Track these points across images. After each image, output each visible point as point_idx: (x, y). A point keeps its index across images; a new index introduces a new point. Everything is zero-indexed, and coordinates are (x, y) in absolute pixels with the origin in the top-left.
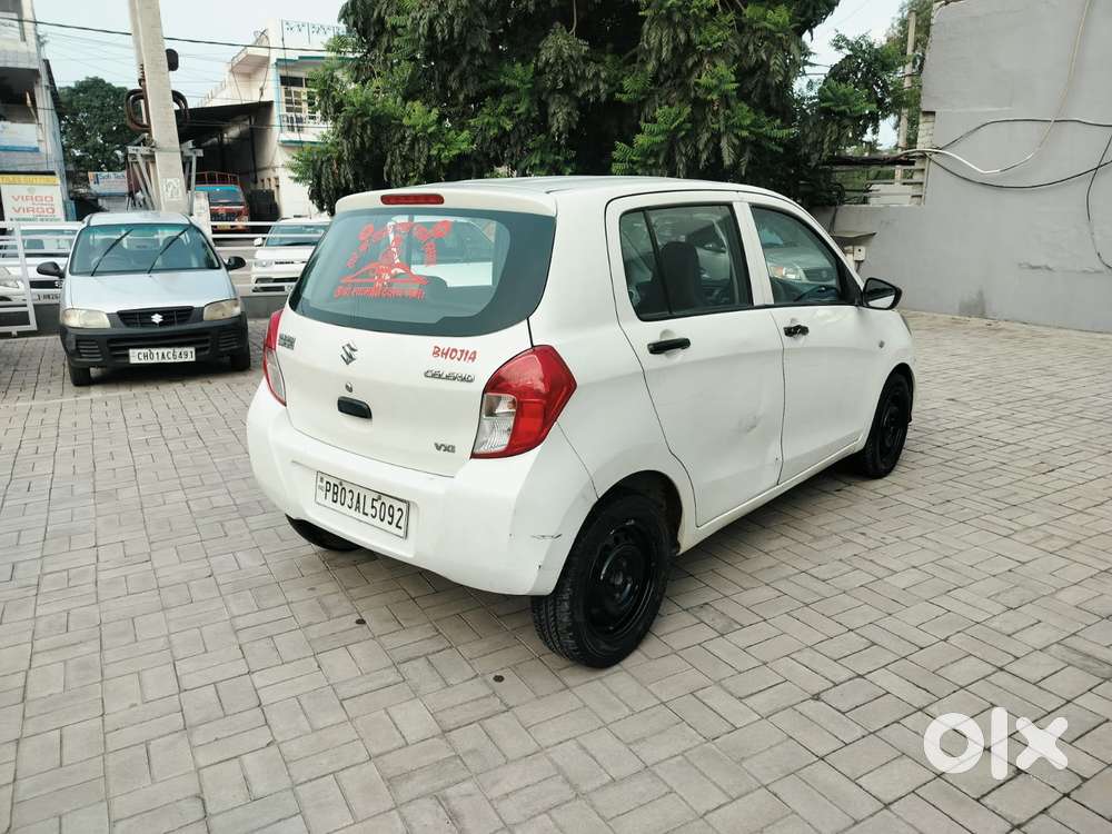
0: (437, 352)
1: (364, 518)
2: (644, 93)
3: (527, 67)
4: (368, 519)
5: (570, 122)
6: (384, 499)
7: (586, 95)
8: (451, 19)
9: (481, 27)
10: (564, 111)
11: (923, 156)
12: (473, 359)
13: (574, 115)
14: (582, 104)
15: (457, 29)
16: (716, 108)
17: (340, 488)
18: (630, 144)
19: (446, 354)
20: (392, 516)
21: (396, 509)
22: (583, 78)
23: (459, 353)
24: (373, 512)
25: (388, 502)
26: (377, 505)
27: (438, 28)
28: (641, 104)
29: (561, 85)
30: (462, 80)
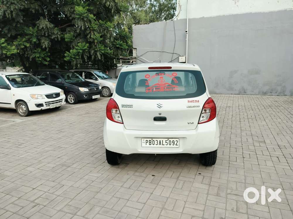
0: (189, 102)
1: (163, 146)
2: (71, 39)
3: (34, 29)
4: (165, 146)
5: (48, 45)
6: (170, 139)
7: (54, 38)
8: (12, 12)
9: (19, 15)
10: (47, 42)
11: (135, 58)
12: (199, 102)
13: (50, 43)
14: (52, 41)
15: (14, 15)
16: (95, 44)
17: (152, 141)
18: (69, 52)
19: (191, 102)
20: (174, 143)
21: (175, 141)
22: (54, 34)
23: (195, 101)
24: (167, 144)
25: (172, 140)
26: (168, 142)
27: (7, 14)
28: (71, 42)
29: (47, 35)
30: (9, 30)
